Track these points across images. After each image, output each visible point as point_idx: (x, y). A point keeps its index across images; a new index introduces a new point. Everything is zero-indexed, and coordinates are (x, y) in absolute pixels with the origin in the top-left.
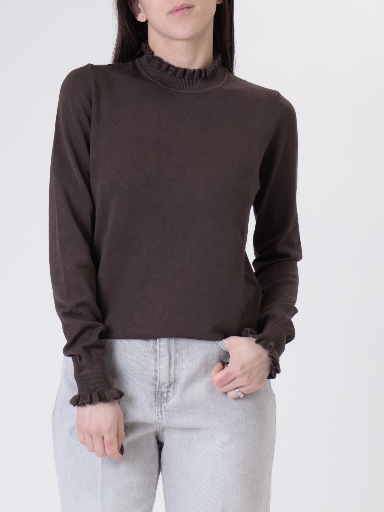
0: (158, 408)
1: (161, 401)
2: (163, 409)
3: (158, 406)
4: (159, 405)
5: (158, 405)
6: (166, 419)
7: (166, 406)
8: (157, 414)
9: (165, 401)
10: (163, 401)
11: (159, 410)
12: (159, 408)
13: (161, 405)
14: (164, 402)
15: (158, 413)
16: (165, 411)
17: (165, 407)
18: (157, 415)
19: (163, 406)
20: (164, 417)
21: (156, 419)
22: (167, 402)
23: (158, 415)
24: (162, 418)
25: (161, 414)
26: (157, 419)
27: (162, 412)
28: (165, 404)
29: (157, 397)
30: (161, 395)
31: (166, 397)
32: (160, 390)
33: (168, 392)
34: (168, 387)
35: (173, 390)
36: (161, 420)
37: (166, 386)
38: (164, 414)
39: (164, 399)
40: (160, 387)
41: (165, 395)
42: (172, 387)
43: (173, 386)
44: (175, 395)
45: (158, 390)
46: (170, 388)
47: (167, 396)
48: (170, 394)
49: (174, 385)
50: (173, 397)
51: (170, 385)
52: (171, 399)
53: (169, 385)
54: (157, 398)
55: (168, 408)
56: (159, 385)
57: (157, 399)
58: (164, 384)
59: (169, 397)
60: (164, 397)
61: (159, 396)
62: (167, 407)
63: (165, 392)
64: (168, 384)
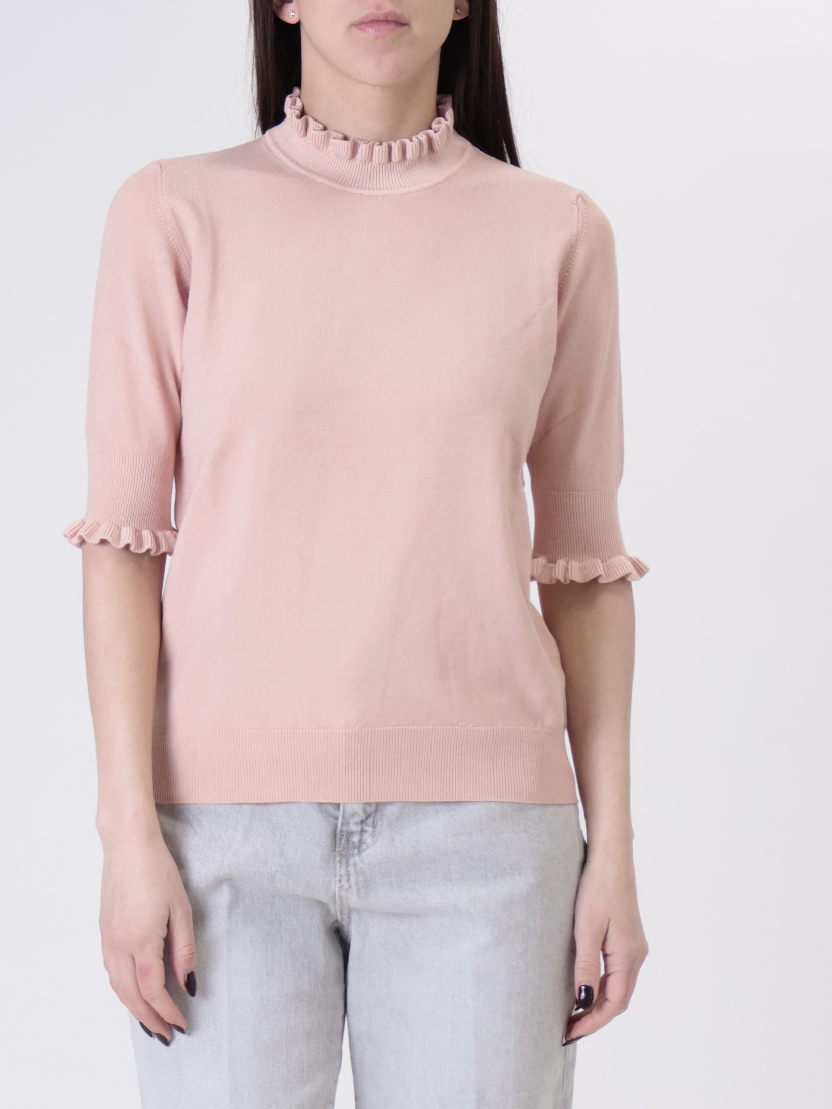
0: (340, 867)
1: (347, 852)
2: (351, 868)
3: (340, 863)
4: (344, 860)
5: (340, 860)
6: (358, 890)
7: (358, 862)
8: (338, 878)
9: (356, 851)
10: (351, 852)
11: (343, 871)
12: (343, 866)
13: (347, 860)
14: (353, 855)
15: (341, 877)
16: (357, 872)
17: (355, 865)
18: (338, 882)
19: (351, 861)
20: (352, 884)
21: (335, 889)
22: (359, 853)
23: (340, 881)
24: (350, 887)
25: (348, 880)
26: (337, 889)
27: (349, 875)
28: (357, 858)
29: (338, 842)
30: (348, 840)
31: (357, 844)
32: (345, 828)
33: (362, 832)
34: (362, 822)
35: (374, 827)
36: (347, 892)
37: (358, 819)
38: (353, 879)
39: (354, 847)
40: (346, 823)
41: (356, 839)
42: (370, 821)
43: (374, 820)
44: (377, 838)
45: (341, 829)
46: (367, 825)
47: (361, 841)
48: (366, 836)
49: (374, 817)
50: (374, 842)
51: (367, 818)
52: (368, 847)
53: (364, 817)
54: (338, 845)
55: (362, 865)
56: (343, 817)
57: (340, 847)
58: (353, 815)
59: (365, 843)
60: (353, 843)
61: (343, 841)
62: (360, 865)
63: (356, 832)
64: (362, 815)
